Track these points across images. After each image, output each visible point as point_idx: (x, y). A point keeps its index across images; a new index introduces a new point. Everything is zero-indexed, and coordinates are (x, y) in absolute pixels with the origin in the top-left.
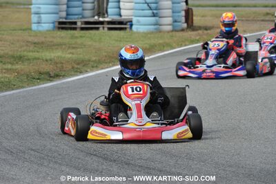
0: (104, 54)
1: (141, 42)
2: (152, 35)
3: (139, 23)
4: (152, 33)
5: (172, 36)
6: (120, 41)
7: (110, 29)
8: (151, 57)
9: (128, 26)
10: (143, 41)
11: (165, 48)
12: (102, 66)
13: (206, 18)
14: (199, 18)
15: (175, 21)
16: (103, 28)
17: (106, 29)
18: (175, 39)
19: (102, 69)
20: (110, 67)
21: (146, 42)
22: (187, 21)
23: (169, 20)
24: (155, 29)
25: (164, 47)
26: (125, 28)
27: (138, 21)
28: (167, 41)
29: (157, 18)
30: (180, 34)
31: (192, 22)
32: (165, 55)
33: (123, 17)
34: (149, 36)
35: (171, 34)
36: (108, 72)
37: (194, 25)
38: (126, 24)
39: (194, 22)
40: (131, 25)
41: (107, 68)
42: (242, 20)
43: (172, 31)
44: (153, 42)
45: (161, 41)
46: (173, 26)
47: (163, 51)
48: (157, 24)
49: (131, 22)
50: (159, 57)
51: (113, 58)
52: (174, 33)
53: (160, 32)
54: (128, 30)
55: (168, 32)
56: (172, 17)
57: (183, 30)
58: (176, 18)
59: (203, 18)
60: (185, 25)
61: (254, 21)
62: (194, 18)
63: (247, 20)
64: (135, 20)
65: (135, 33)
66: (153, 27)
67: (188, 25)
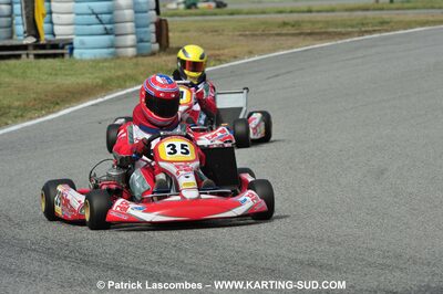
0: (32, 96)
1: (88, 75)
2: (106, 64)
3: (84, 46)
4: (105, 60)
5: (137, 64)
6: (56, 75)
7: (38, 56)
8: (106, 98)
9: (66, 51)
10: (91, 74)
11: (128, 84)
12: (29, 115)
13: (188, 34)
14: (177, 34)
15: (140, 41)
16: (28, 55)
17: (31, 56)
18: (142, 69)
19: (31, 119)
20: (43, 116)
21: (97, 75)
22: (158, 40)
23: (130, 39)
24: (110, 54)
25: (125, 82)
26: (63, 55)
27: (82, 43)
28: (129, 72)
29: (112, 37)
30: (150, 60)
31: (168, 41)
32: (128, 93)
33: (57, 37)
34: (101, 64)
35: (134, 60)
36: (40, 123)
37: (171, 45)
38: (63, 48)
39: (171, 40)
40: (72, 49)
41: (39, 117)
42: (246, 36)
43: (136, 56)
44: (107, 74)
45: (120, 73)
46: (139, 49)
47: (126, 88)
48: (112, 46)
49: (72, 44)
50: (119, 98)
51: (46, 101)
52: (140, 59)
53: (118, 57)
54: (67, 57)
55: (131, 58)
56: (136, 34)
57: (153, 54)
58: (142, 36)
59: (184, 34)
60: (157, 46)
61: (265, 35)
62: (170, 34)
63: (253, 35)
64: (77, 40)
65: (77, 61)
66: (106, 50)
67: (161, 46)
